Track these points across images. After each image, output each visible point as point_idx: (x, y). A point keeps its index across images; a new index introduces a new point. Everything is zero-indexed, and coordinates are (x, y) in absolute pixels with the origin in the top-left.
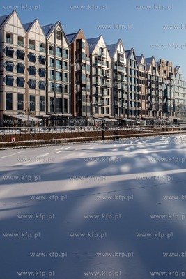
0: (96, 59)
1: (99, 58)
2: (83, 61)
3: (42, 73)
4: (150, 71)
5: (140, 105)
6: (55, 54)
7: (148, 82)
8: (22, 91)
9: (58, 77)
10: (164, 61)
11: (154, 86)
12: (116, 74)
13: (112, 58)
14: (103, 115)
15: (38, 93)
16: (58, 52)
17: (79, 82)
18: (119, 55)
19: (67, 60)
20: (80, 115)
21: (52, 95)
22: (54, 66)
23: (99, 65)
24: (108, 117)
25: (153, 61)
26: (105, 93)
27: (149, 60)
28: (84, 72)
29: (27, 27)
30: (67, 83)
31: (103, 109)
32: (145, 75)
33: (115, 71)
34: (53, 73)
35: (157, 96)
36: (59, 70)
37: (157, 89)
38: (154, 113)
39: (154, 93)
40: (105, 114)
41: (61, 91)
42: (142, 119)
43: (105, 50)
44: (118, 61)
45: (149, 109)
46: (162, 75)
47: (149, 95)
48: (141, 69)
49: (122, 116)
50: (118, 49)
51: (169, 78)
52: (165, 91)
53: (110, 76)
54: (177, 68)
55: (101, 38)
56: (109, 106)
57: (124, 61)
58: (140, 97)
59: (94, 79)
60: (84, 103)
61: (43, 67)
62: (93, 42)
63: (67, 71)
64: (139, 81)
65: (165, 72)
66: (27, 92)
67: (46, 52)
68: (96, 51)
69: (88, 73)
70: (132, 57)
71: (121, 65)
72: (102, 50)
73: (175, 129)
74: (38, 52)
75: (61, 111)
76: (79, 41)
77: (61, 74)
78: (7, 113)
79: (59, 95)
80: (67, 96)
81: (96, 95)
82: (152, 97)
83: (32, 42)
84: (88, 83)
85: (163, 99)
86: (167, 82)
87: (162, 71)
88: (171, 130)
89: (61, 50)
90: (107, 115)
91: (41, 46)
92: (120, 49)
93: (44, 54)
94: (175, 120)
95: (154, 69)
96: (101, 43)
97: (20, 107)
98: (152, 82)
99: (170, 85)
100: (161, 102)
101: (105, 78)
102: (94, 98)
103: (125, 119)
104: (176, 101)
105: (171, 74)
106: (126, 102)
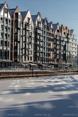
0: (26, 25)
1: (27, 24)
2: (19, 27)
4: (56, 32)
5: (49, 55)
6: (3, 22)
7: (55, 40)
9: (5, 37)
10: (65, 26)
11: (58, 43)
12: (36, 35)
13: (35, 25)
14: (28, 62)
16: (5, 22)
17: (16, 40)
18: (39, 23)
19: (10, 26)
20: (16, 61)
21: (1, 48)
22: (3, 30)
23: (27, 29)
24: (32, 63)
25: (58, 26)
26: (30, 47)
27: (55, 26)
28: (19, 33)
30: (9, 40)
31: (28, 57)
32: (53, 35)
33: (36, 33)
34: (2, 34)
35: (60, 49)
36: (5, 32)
37: (60, 44)
38: (58, 60)
39: (58, 47)
40: (30, 61)
41: (6, 46)
42: (51, 64)
43: (31, 20)
44: (38, 26)
45: (55, 58)
46: (63, 35)
47: (54, 48)
48: (51, 31)
49: (39, 62)
51: (67, 38)
52: (65, 46)
53: (33, 36)
54: (72, 31)
56: (32, 56)
57: (41, 26)
58: (49, 50)
59: (24, 38)
60: (18, 54)
62: (24, 14)
63: (9, 33)
64: (50, 39)
65: (65, 33)
68: (26, 20)
69: (21, 34)
70: (46, 24)
71: (39, 29)
72: (29, 19)
73: (71, 71)
75: (6, 59)
76: (17, 14)
77: (6, 35)
79: (5, 48)
81: (25, 48)
82: (56, 50)
84: (21, 41)
85: (63, 51)
86: (66, 40)
87: (63, 33)
88: (69, 72)
89: (7, 20)
90: (31, 61)
92: (39, 19)
94: (71, 66)
95: (58, 31)
96: (29, 15)
98: (57, 40)
99: (68, 42)
100: (62, 53)
101: (31, 37)
102: (24, 50)
103: (41, 64)
104: (71, 52)
105: (68, 34)
106: (42, 53)
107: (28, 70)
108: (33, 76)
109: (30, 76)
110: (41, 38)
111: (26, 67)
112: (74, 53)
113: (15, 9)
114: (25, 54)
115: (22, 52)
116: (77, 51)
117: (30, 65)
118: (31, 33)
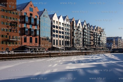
1: (79, 27)
2: (74, 29)
3: (63, 33)
4: (94, 31)
5: (91, 43)
6: (66, 26)
7: (94, 35)
8: (57, 39)
9: (67, 34)
10: (99, 27)
11: (95, 36)
12: (84, 33)
13: (83, 27)
14: (80, 47)
15: (62, 39)
16: (67, 26)
17: (73, 35)
18: (85, 26)
19: (69, 28)
20: (73, 46)
21: (65, 40)
22: (66, 30)
23: (79, 29)
24: (81, 47)
25: (95, 27)
26: (81, 39)
27: (94, 27)
28: (74, 32)
29: (59, 18)
30: (69, 36)
31: (80, 44)
32: (93, 32)
33: (84, 32)
34: (66, 33)
35: (97, 40)
36: (67, 32)
37: (97, 37)
38: (95, 46)
39: (95, 39)
40: (80, 46)
41: (68, 39)
42: (92, 48)
43: (81, 24)
44: (85, 28)
45: (94, 44)
46: (98, 32)
47: (94, 39)
48: (91, 30)
49: (85, 47)
50: (84, 24)
51: (100, 33)
52: (99, 38)
53: (82, 33)
54: (103, 30)
55: (79, 20)
56: (82, 44)
57: (86, 28)
58: (91, 40)
59: (77, 34)
60: (74, 43)
61: (63, 31)
62: (77, 22)
63: (69, 32)
64: (91, 35)
65: (99, 31)
66: (59, 39)
67: (64, 26)
68: (78, 25)
69: (76, 32)
70: (89, 26)
71: (85, 29)
72: (80, 24)
73: (103, 52)
74: (62, 26)
75: (68, 45)
76: (73, 22)
77: (68, 33)
78: (54, 46)
79: (67, 40)
80: (69, 40)
81: (78, 40)
82: (95, 41)
83: (60, 23)
84: (76, 36)
85: (98, 41)
86: (100, 35)
87: (98, 31)
88: (102, 52)
89: (68, 25)
91: (63, 24)
92: (85, 24)
93: (63, 27)
94: (103, 49)
95: (95, 30)
96: (79, 22)
97: (57, 44)
98: (95, 35)
99: (101, 36)
100: (98, 42)
101: (81, 34)
102: (77, 41)
103: (86, 48)
104: (103, 41)
105: (101, 32)
106: (87, 42)
107: (80, 51)
108: (82, 55)
109: (81, 55)
110: (86, 34)
111: (78, 50)
112: (104, 42)
113: (72, 19)
114: (78, 43)
115: (76, 42)
116: (106, 40)
117: (81, 49)
118: (81, 32)
